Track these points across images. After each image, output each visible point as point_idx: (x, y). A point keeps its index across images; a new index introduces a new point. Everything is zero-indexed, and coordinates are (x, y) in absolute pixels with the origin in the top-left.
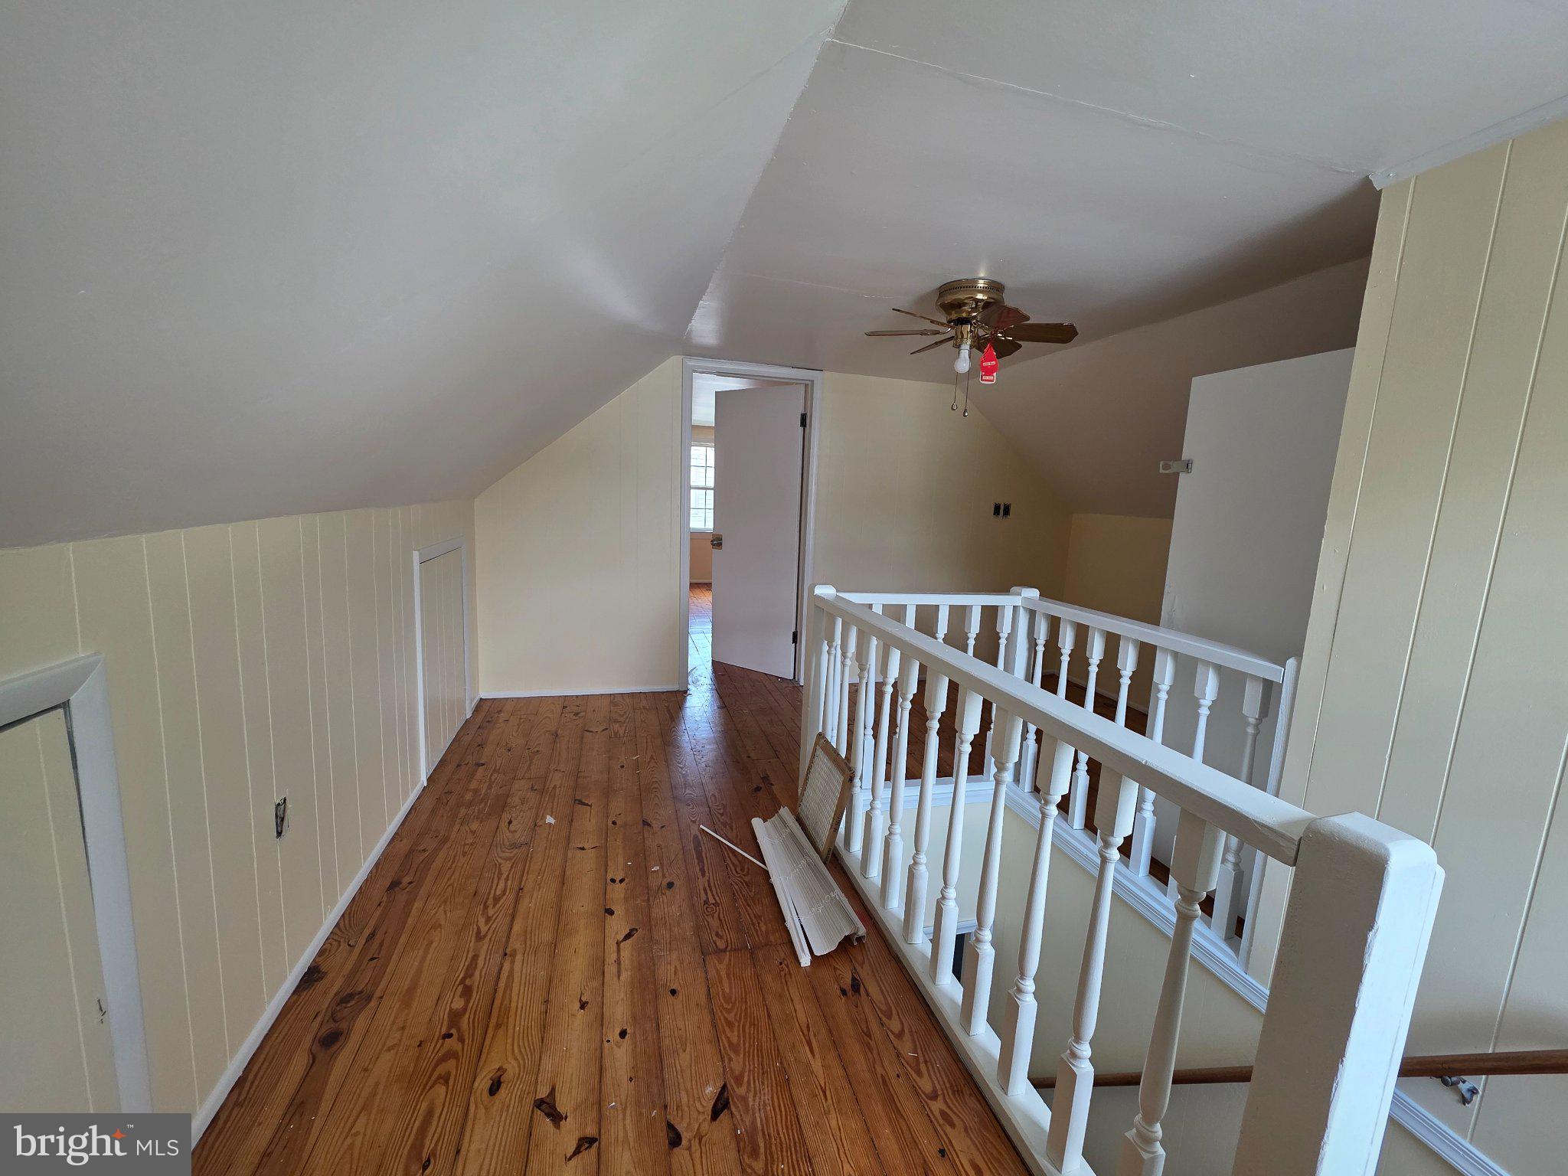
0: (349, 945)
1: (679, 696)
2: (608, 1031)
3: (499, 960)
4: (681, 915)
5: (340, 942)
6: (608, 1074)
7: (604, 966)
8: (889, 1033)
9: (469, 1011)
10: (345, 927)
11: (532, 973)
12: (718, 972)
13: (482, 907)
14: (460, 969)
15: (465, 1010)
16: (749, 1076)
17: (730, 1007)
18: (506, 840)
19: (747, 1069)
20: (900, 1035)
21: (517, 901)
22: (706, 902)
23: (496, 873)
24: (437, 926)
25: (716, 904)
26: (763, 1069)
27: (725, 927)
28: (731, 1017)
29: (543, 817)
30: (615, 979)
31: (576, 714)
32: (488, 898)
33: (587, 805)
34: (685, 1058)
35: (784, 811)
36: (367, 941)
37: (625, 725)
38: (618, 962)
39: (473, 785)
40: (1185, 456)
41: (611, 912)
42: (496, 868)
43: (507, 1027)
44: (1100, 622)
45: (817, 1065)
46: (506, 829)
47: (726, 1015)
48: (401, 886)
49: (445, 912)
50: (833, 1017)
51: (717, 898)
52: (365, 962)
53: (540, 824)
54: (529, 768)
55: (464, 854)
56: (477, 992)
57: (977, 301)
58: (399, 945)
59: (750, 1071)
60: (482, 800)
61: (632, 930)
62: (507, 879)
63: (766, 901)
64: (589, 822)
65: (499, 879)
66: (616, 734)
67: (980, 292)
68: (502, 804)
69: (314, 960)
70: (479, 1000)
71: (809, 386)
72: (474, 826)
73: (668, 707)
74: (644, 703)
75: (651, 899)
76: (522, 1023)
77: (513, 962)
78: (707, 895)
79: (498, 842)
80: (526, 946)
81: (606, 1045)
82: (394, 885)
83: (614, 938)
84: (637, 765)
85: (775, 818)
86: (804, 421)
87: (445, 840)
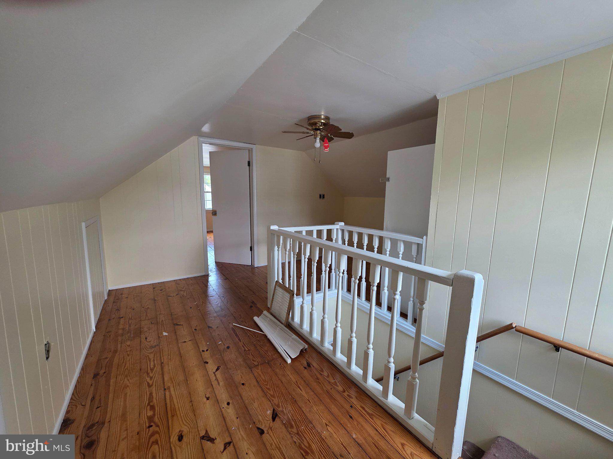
0: (83, 405)
1: (206, 277)
2: (222, 404)
3: (163, 393)
4: (236, 357)
5: (76, 405)
6: (228, 420)
7: (211, 382)
8: (324, 377)
9: (156, 415)
10: (76, 398)
11: (180, 393)
12: (258, 373)
13: (146, 374)
14: (145, 400)
15: (154, 415)
16: (281, 403)
17: (266, 383)
18: (147, 346)
19: (280, 401)
20: (328, 376)
21: (162, 368)
22: (245, 350)
23: (148, 360)
24: (126, 387)
25: (249, 350)
26: (285, 400)
27: (255, 357)
28: (268, 387)
29: (162, 333)
30: (218, 386)
31: (161, 290)
32: (147, 370)
33: (181, 325)
34: (256, 405)
35: (265, 312)
36: (91, 401)
37: (186, 291)
38: (217, 379)
39: (121, 326)
40: (387, 176)
41: (207, 363)
42: (146, 357)
43: (177, 415)
44: (366, 231)
45: (303, 393)
46: (145, 342)
47: (266, 387)
48: (100, 375)
49: (128, 380)
50: (304, 377)
51: (249, 348)
52: (94, 409)
53: (161, 336)
54: (146, 315)
55: (128, 355)
56: (158, 407)
57: (322, 123)
58: (109, 399)
59: (281, 402)
60: (128, 332)
61: (218, 367)
62: (154, 360)
63: (268, 345)
64: (184, 332)
65: (150, 361)
66: (183, 295)
67: (322, 119)
68: (139, 332)
69: (65, 416)
70: (160, 409)
71: (250, 151)
72: (128, 343)
73: (203, 282)
74: (191, 282)
75: (222, 354)
76: (183, 412)
77: (170, 391)
78: (244, 348)
79: (144, 347)
80: (173, 384)
81: (223, 409)
82: (96, 376)
83: (212, 371)
84: (197, 306)
85: (262, 315)
86: (249, 164)
87: (115, 351)
